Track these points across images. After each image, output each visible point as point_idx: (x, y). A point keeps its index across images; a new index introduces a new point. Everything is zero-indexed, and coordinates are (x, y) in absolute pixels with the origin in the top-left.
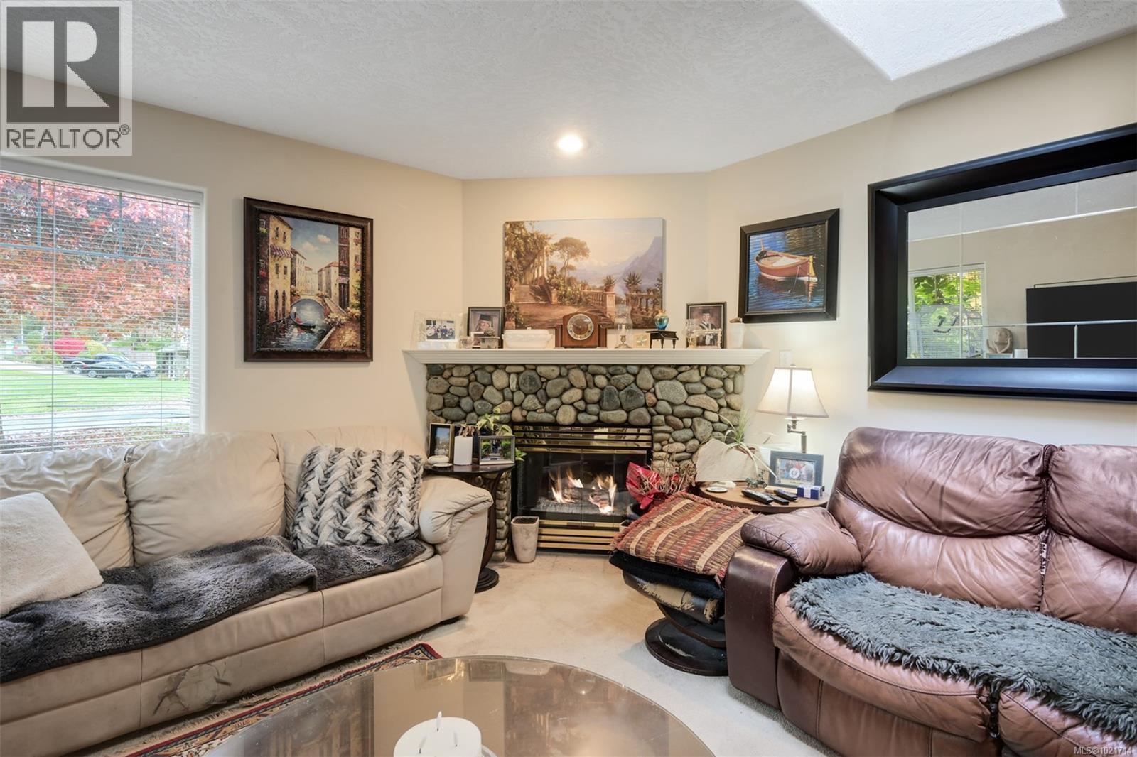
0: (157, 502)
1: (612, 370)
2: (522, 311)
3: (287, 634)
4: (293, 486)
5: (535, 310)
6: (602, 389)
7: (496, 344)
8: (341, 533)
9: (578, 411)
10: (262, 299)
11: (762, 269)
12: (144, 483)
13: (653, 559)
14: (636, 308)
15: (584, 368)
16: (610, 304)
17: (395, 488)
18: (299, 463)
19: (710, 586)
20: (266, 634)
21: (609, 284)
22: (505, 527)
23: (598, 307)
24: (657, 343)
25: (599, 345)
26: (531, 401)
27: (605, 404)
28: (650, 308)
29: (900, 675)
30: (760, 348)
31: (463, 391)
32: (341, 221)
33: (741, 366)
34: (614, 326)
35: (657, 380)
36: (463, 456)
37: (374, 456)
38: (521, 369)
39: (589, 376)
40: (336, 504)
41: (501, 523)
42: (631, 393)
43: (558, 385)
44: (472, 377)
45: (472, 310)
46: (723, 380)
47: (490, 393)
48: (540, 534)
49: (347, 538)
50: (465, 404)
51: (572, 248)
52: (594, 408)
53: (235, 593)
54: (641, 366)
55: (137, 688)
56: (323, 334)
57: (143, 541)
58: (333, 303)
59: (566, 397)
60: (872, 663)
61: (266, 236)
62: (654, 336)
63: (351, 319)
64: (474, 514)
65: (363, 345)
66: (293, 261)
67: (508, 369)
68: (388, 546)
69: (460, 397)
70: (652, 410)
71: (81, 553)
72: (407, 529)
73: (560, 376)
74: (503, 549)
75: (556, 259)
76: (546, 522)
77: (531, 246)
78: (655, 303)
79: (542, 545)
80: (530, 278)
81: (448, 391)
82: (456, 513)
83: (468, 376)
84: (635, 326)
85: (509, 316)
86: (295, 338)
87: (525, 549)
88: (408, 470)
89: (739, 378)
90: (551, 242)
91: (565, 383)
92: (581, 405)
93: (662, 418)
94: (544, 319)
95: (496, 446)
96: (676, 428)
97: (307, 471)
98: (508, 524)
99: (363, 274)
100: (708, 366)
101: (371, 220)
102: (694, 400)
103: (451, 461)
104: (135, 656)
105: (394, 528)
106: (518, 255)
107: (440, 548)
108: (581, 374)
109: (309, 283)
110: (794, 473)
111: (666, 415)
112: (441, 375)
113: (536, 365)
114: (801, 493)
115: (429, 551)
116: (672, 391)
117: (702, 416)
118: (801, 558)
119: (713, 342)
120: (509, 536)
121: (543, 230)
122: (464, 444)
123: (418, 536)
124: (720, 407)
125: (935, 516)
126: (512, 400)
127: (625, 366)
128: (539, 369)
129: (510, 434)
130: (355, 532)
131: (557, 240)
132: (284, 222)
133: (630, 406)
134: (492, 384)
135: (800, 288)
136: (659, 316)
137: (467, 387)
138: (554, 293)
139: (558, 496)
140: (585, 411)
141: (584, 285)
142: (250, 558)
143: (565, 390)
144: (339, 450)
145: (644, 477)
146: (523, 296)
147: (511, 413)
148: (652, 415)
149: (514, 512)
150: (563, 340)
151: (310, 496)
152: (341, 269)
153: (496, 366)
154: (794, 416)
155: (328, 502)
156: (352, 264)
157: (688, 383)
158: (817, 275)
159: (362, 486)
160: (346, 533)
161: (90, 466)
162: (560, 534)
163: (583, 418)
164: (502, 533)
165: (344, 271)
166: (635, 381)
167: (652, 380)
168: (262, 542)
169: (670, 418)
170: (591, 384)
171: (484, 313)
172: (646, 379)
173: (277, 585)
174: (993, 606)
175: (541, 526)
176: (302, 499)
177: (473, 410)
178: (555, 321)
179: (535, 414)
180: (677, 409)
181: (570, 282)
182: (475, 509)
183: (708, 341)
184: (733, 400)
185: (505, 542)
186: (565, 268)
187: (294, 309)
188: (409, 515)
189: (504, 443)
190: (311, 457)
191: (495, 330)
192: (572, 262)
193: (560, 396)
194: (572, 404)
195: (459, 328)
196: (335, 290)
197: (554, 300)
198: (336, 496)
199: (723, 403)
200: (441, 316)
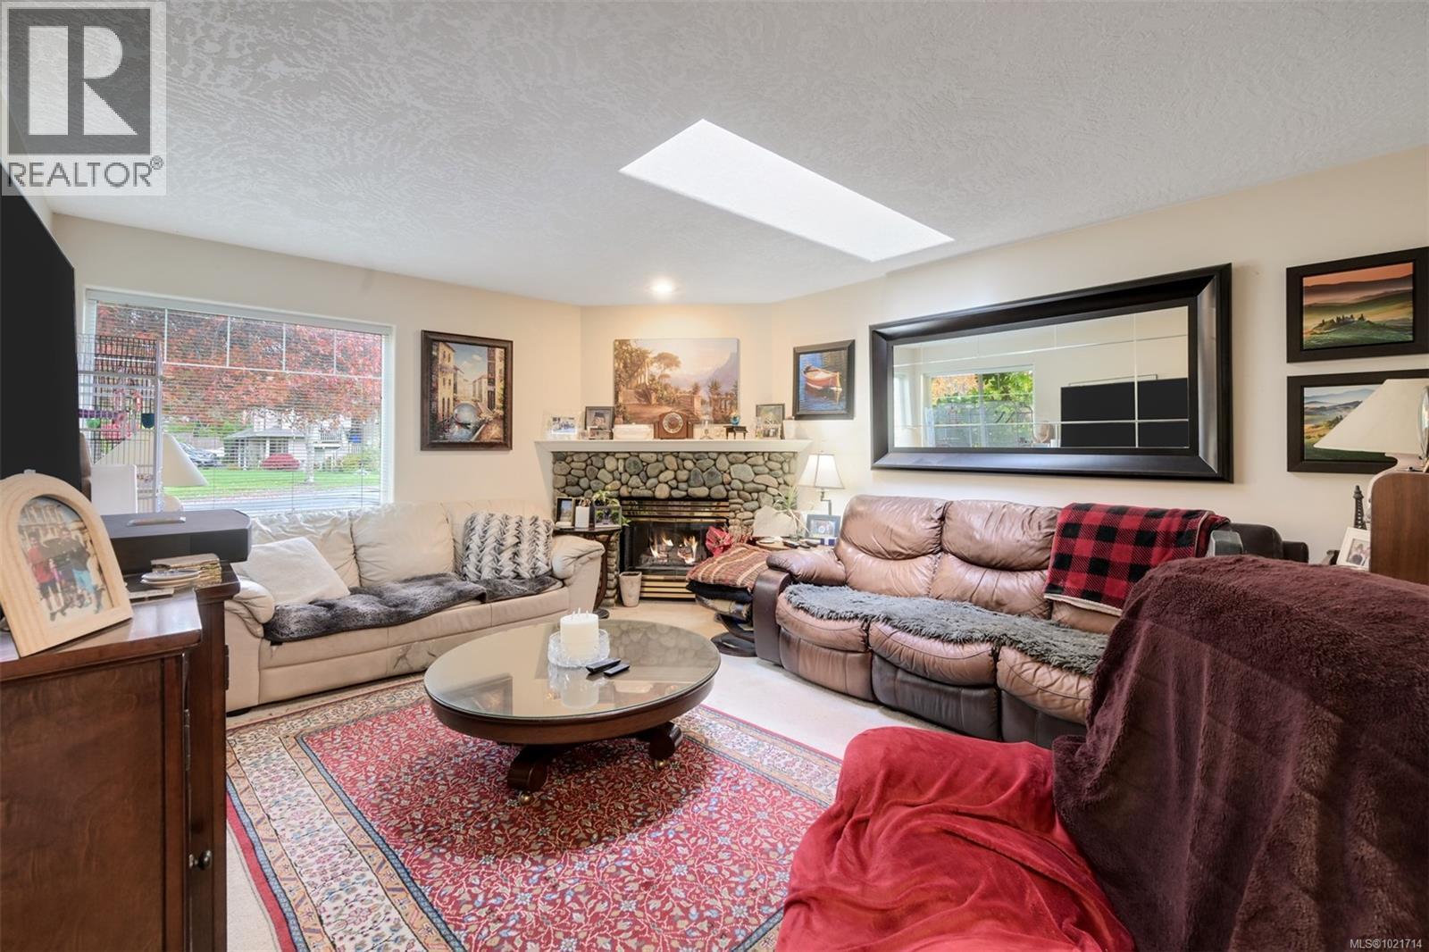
0: (374, 546)
1: (697, 456)
2: (629, 410)
3: (470, 628)
4: (460, 540)
5: (638, 409)
6: (690, 471)
7: (608, 436)
8: (498, 571)
9: (672, 488)
10: (434, 404)
11: (808, 380)
12: (364, 535)
13: (712, 582)
14: (717, 408)
15: (676, 455)
16: (697, 404)
17: (534, 542)
18: (463, 523)
19: (743, 594)
20: (456, 627)
21: (696, 389)
22: (615, 580)
23: (688, 407)
24: (731, 434)
25: (687, 437)
26: (635, 481)
27: (692, 482)
28: (728, 407)
29: (832, 624)
30: (806, 439)
31: (582, 473)
32: (489, 344)
33: (794, 453)
34: (698, 422)
35: (732, 464)
36: (583, 522)
37: (517, 520)
38: (627, 455)
39: (680, 461)
40: (493, 552)
41: (611, 576)
42: (711, 474)
43: (657, 467)
44: (589, 462)
45: (589, 409)
46: (782, 463)
47: (602, 474)
48: (642, 587)
49: (502, 574)
50: (584, 482)
51: (667, 361)
52: (683, 486)
53: (438, 600)
54: (719, 453)
55: (384, 651)
56: (476, 429)
57: (367, 572)
58: (483, 406)
59: (662, 477)
60: (819, 621)
61: (437, 358)
62: (730, 430)
63: (496, 418)
64: (591, 559)
65: (505, 438)
66: (455, 375)
67: (617, 456)
68: (531, 579)
69: (579, 478)
70: (728, 487)
71: (336, 576)
72: (543, 569)
73: (657, 461)
74: (613, 597)
75: (655, 369)
76: (648, 577)
77: (635, 358)
78: (731, 404)
79: (645, 595)
80: (634, 384)
81: (570, 473)
82: (579, 557)
83: (585, 461)
84: (716, 422)
85: (618, 414)
86: (456, 433)
87: (630, 596)
88: (542, 529)
89: (793, 461)
90: (651, 356)
91: (661, 466)
92: (674, 483)
93: (735, 493)
94: (645, 416)
95: (607, 514)
96: (746, 501)
97: (469, 529)
98: (617, 578)
99: (506, 384)
100: (770, 453)
101: (512, 342)
102: (759, 479)
103: (573, 525)
104: (384, 630)
105: (534, 568)
106: (625, 366)
107: (567, 582)
108: (673, 459)
109: (467, 391)
110: (822, 529)
111: (738, 491)
112: (564, 460)
113: (639, 453)
114: (822, 542)
115: (559, 584)
116: (742, 472)
117: (766, 491)
118: (795, 572)
119: (775, 434)
120: (618, 587)
121: (645, 348)
122: (583, 513)
123: (551, 573)
124: (779, 484)
125: (888, 549)
126: (620, 480)
127: (707, 453)
128: (641, 456)
129: (618, 505)
130: (507, 570)
131: (655, 354)
132: (449, 347)
133: (711, 484)
134: (604, 467)
135: (832, 395)
136: (733, 414)
137: (585, 470)
138: (653, 396)
139: (655, 553)
140: (677, 488)
141: (677, 390)
142: (439, 584)
143: (661, 472)
144: (492, 515)
145: (719, 536)
146: (629, 399)
147: (619, 490)
148: (728, 491)
149: (622, 569)
150: (660, 433)
151: (474, 546)
152: (489, 379)
153: (607, 454)
154: (822, 488)
155: (486, 550)
156: (498, 376)
157: (755, 465)
158: (842, 387)
159: (510, 540)
160: (501, 571)
161: (328, 522)
162: (658, 585)
163: (675, 493)
164: (612, 584)
165: (491, 382)
166: (715, 465)
167: (728, 464)
168: (444, 575)
169: (742, 493)
170: (681, 467)
171: (598, 412)
172: (723, 463)
173: (462, 597)
174: (906, 596)
175: (643, 580)
176: (468, 548)
177: (590, 488)
178: (655, 418)
179: (638, 491)
180: (747, 486)
181: (666, 387)
182: (592, 555)
183: (771, 434)
184: (788, 478)
185: (614, 591)
186: (662, 376)
187: (456, 411)
188: (545, 560)
189: (613, 512)
190: (472, 520)
191: (607, 425)
192: (667, 372)
193: (657, 476)
194: (667, 483)
195: (579, 422)
196: (485, 396)
197: (654, 401)
198: (493, 546)
199: (781, 481)
200: (564, 415)
